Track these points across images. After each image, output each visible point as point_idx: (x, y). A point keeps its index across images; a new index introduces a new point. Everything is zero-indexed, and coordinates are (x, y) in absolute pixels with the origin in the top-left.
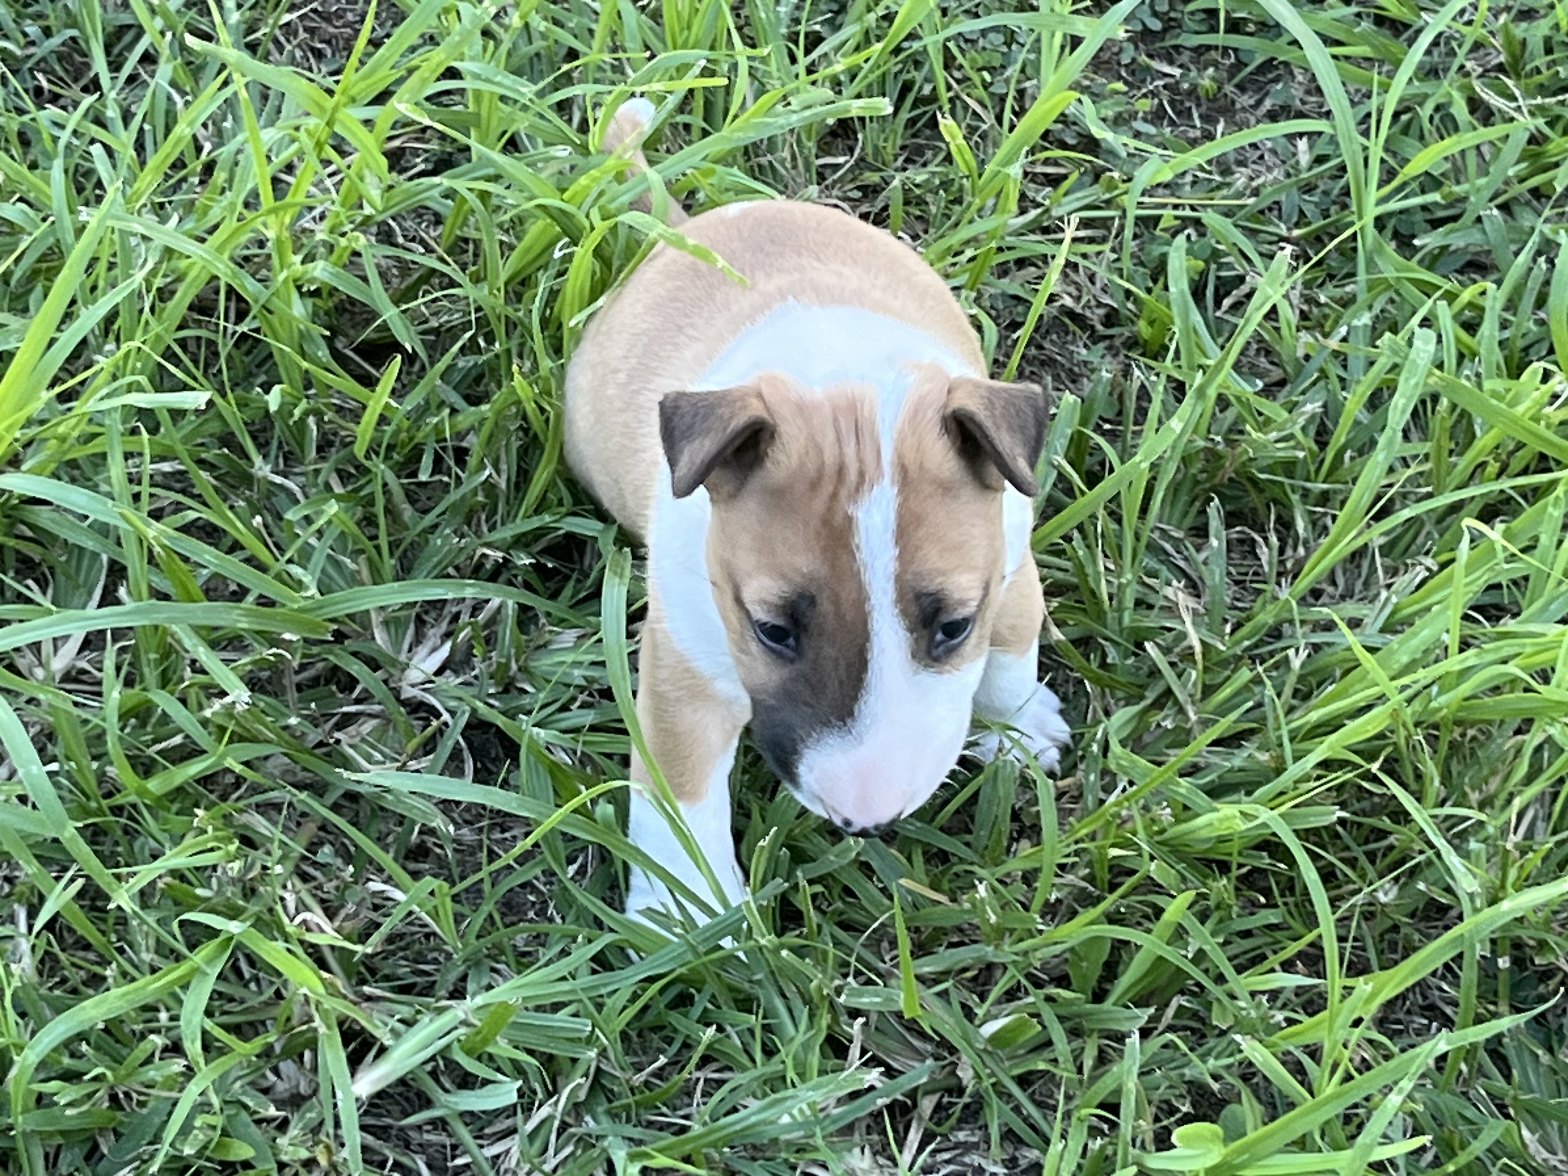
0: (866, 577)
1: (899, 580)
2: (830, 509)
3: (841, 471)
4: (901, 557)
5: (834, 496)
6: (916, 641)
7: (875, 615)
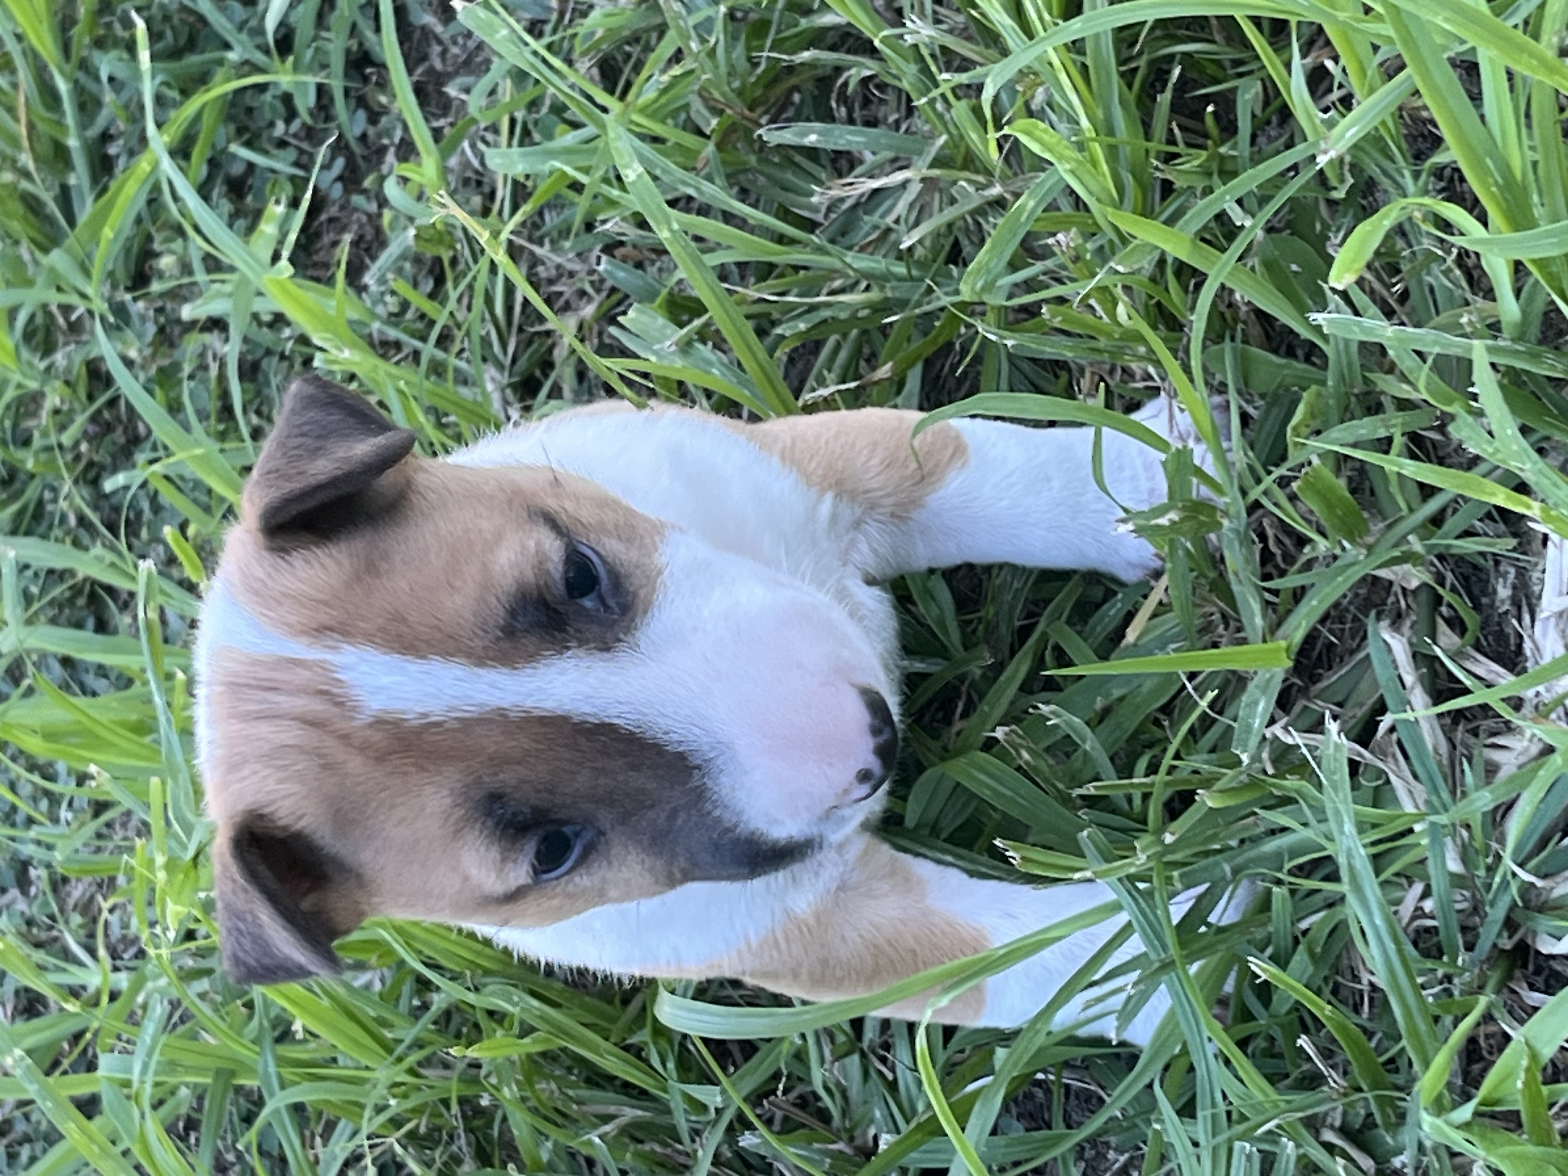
0: (470, 711)
1: (480, 659)
2: (363, 748)
3: (313, 723)
4: (447, 654)
5: (345, 738)
6: (582, 643)
7: (529, 703)
